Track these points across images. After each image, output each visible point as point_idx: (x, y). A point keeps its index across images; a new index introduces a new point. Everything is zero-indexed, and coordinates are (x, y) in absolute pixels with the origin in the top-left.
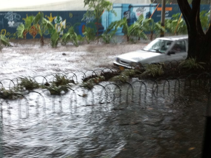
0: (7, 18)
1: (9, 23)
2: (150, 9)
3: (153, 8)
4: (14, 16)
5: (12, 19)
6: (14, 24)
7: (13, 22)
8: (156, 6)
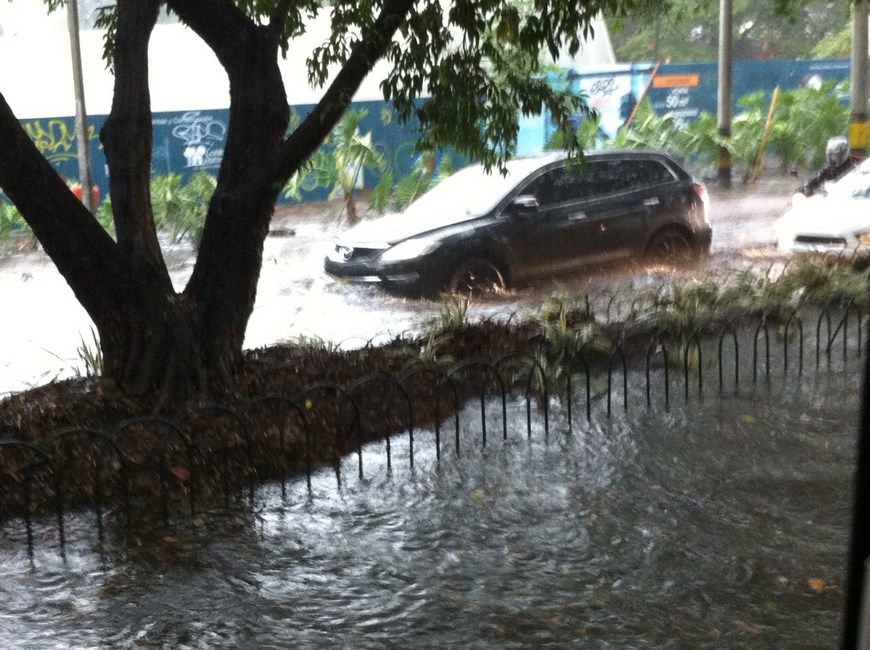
0: (182, 134)
1: (189, 153)
2: (633, 83)
3: (640, 78)
4: (203, 125)
5: (198, 140)
6: (204, 157)
7: (202, 150)
8: (650, 71)
